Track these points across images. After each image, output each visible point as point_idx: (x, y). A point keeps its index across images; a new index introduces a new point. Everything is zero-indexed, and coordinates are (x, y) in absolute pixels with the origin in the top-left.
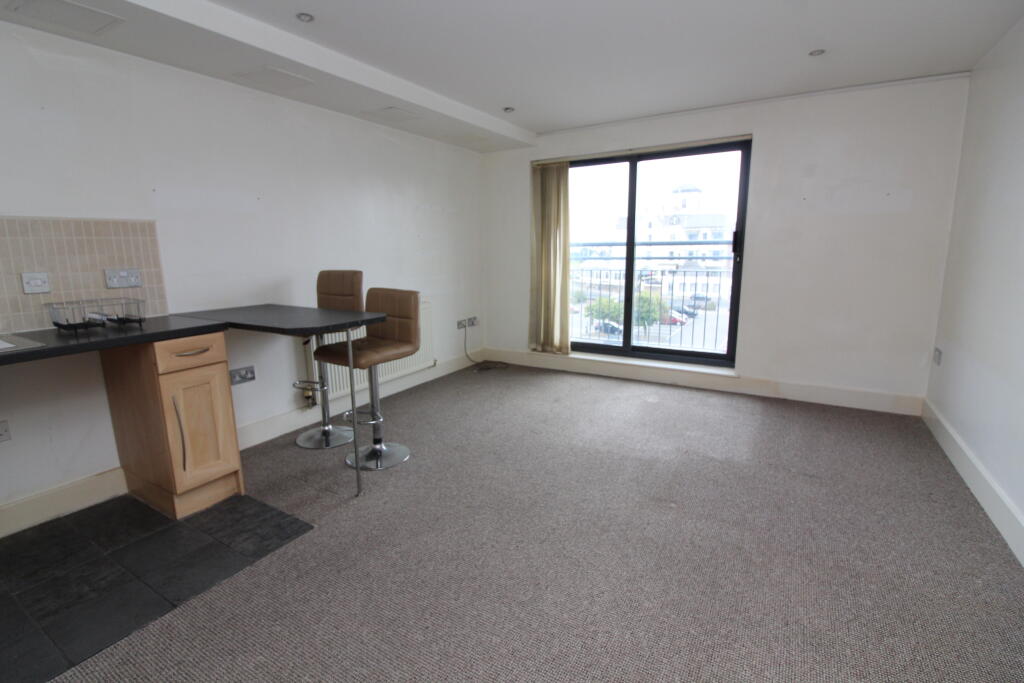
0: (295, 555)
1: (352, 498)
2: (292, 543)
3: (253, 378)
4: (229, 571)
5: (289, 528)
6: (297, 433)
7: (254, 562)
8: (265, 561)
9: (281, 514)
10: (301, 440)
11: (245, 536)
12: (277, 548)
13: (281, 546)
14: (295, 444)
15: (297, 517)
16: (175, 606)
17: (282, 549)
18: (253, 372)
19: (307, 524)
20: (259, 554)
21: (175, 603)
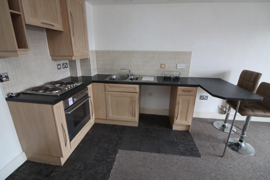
0: (190, 162)
1: (219, 156)
2: (192, 158)
3: (207, 99)
4: (174, 153)
5: (194, 152)
6: (215, 120)
7: (180, 155)
8: (183, 157)
9: (195, 145)
10: (215, 124)
11: (183, 145)
12: (188, 156)
13: (190, 156)
14: (213, 124)
15: (199, 150)
16: (159, 153)
17: (189, 158)
18: (207, 98)
19: (200, 155)
20: (183, 154)
21: (160, 152)
